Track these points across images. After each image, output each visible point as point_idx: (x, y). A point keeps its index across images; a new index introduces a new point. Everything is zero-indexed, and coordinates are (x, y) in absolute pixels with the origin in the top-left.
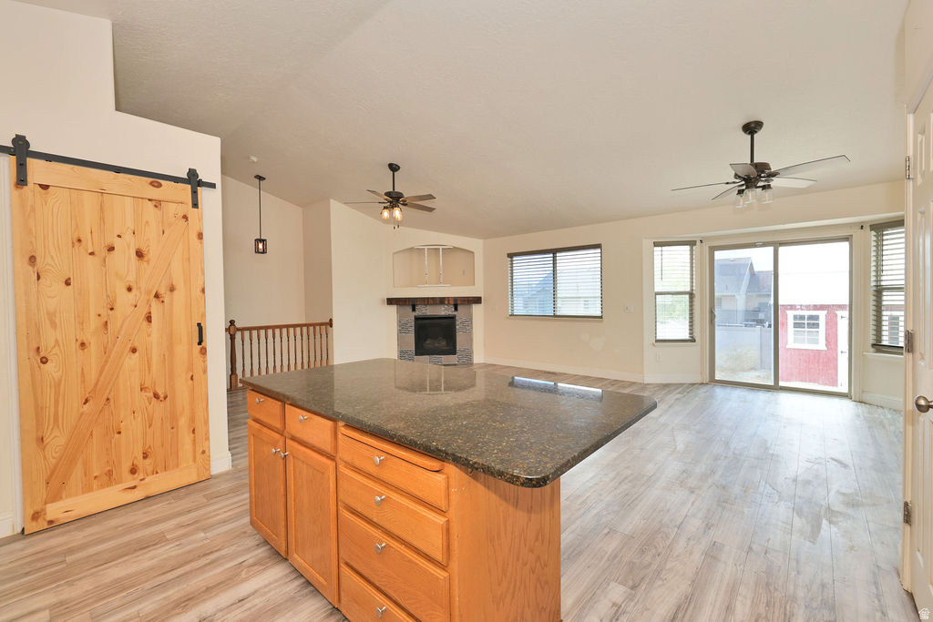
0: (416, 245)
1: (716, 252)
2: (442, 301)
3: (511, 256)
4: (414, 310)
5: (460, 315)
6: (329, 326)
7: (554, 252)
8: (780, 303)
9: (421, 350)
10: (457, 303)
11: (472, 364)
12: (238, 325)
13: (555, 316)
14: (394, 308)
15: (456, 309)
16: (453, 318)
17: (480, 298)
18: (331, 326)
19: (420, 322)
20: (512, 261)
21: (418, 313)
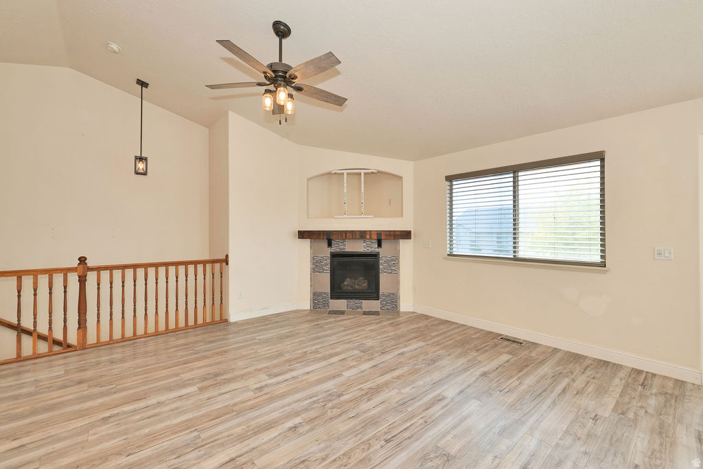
0: (334, 169)
2: (362, 235)
3: (450, 179)
4: (330, 245)
5: (385, 252)
6: (224, 264)
7: (515, 170)
9: (337, 291)
10: (380, 238)
11: (398, 312)
12: (90, 263)
13: (516, 259)
14: (306, 243)
15: (380, 245)
16: (376, 256)
17: (410, 232)
18: (227, 264)
19: (337, 259)
20: (451, 186)
21: (335, 249)
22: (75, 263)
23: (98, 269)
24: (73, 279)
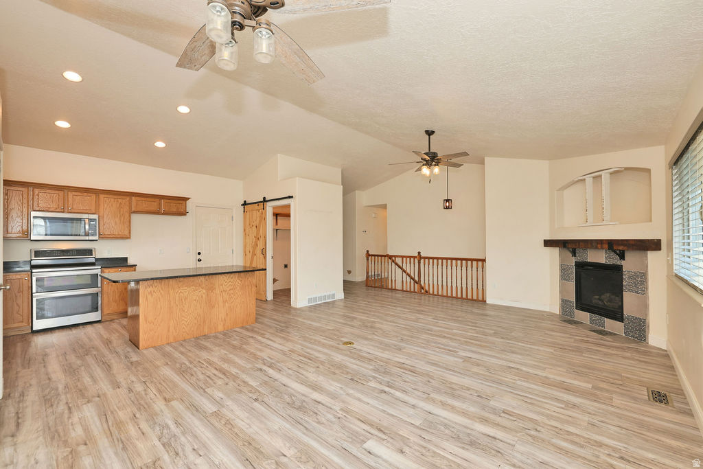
4: (574, 254)
6: (484, 262)
12: (422, 255)
15: (621, 257)
16: (619, 269)
17: (659, 241)
21: (579, 258)
22: (416, 255)
23: (425, 258)
24: (416, 261)
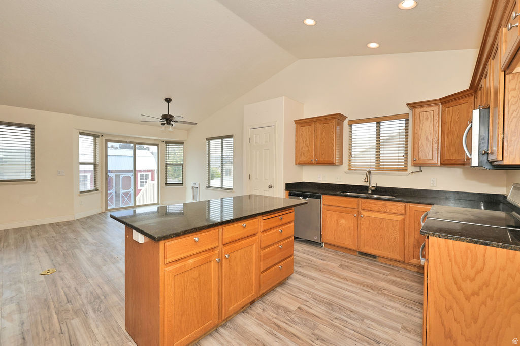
1: (108, 143)
8: (137, 169)
